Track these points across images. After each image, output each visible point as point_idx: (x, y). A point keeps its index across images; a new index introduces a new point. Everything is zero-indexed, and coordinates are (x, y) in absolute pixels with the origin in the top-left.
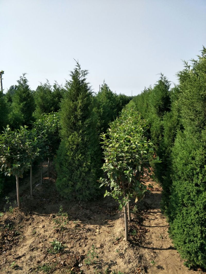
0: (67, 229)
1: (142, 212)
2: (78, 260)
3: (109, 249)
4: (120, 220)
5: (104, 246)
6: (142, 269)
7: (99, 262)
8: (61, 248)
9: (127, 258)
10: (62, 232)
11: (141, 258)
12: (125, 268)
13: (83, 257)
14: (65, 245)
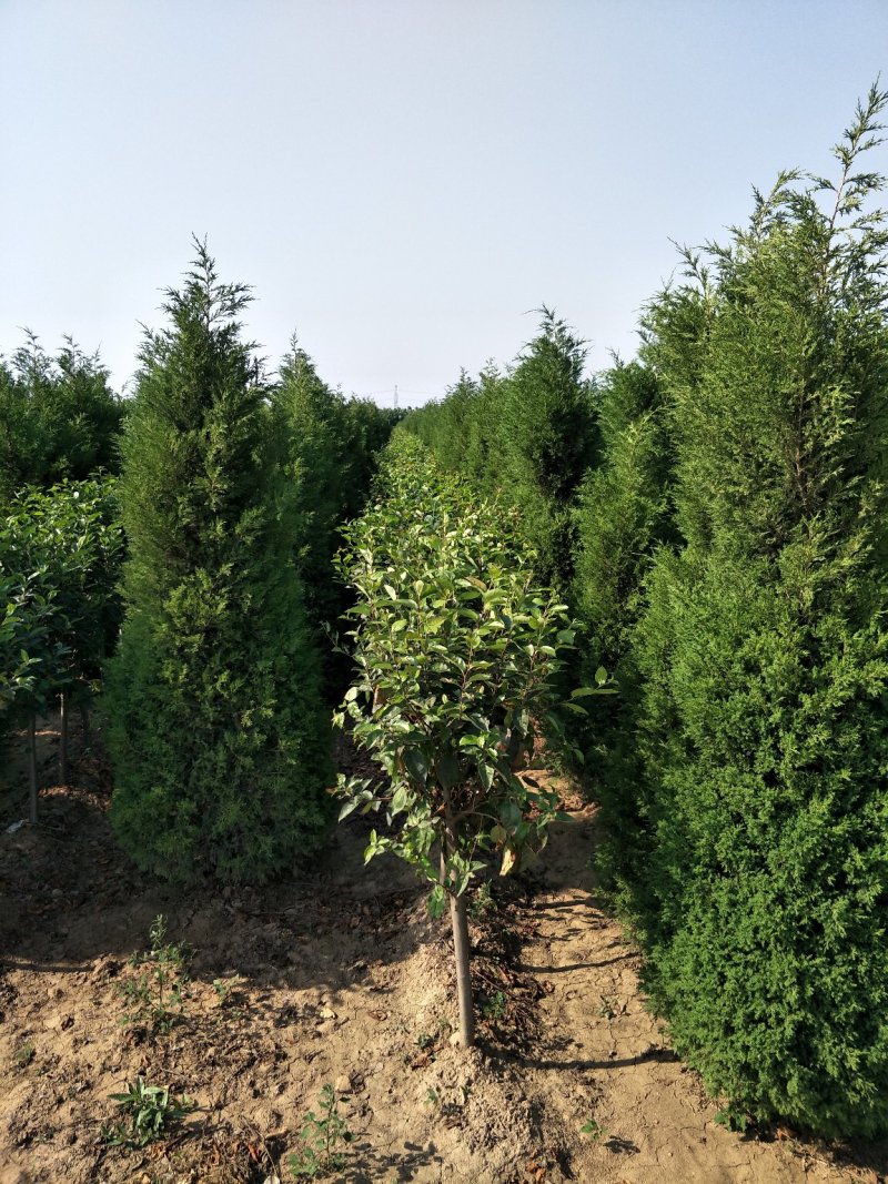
0: (183, 1023)
1: (512, 907)
2: (256, 1164)
3: (390, 1092)
4: (423, 956)
5: (368, 1081)
6: (550, 1166)
7: (353, 1160)
8: (167, 1117)
9: (478, 1123)
10: (162, 1040)
11: (536, 1114)
12: (475, 1167)
13: (277, 1147)
14: (185, 1098)
